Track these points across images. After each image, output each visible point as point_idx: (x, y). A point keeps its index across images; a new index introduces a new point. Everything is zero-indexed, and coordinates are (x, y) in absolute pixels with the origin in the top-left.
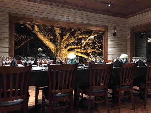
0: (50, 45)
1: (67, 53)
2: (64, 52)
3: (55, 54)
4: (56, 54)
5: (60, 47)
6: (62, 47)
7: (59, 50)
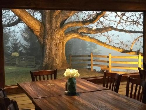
0: (31, 23)
1: (63, 36)
2: (59, 36)
3: (42, 40)
4: (44, 40)
5: (51, 27)
6: (54, 25)
7: (48, 32)
